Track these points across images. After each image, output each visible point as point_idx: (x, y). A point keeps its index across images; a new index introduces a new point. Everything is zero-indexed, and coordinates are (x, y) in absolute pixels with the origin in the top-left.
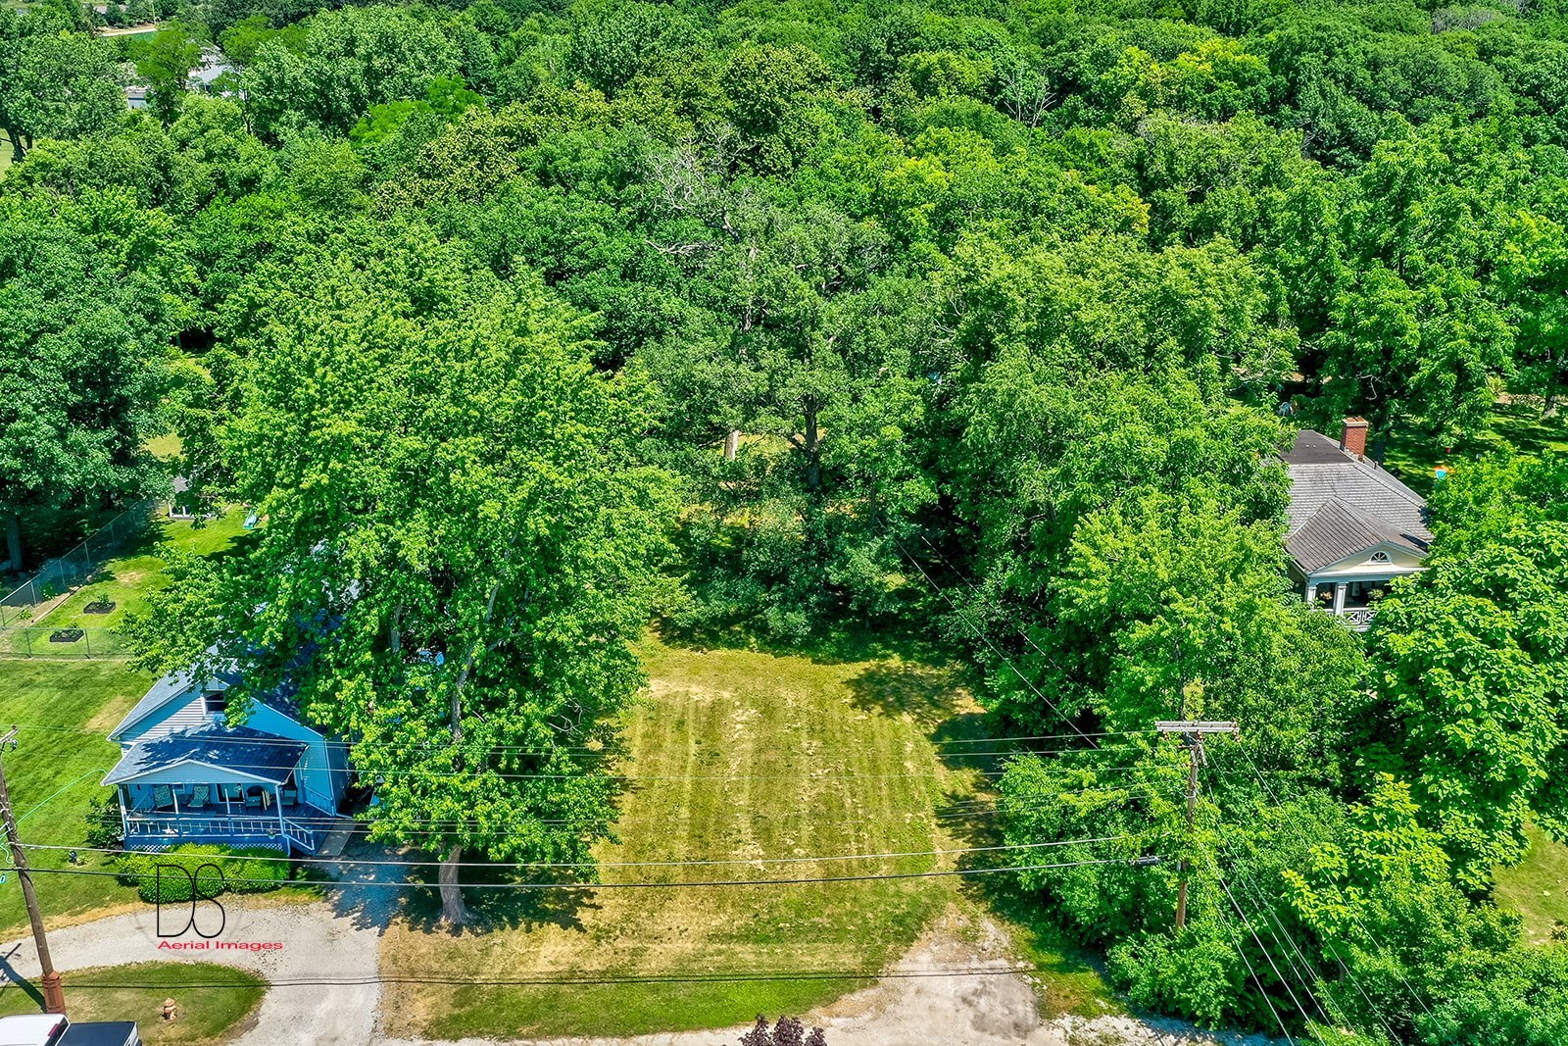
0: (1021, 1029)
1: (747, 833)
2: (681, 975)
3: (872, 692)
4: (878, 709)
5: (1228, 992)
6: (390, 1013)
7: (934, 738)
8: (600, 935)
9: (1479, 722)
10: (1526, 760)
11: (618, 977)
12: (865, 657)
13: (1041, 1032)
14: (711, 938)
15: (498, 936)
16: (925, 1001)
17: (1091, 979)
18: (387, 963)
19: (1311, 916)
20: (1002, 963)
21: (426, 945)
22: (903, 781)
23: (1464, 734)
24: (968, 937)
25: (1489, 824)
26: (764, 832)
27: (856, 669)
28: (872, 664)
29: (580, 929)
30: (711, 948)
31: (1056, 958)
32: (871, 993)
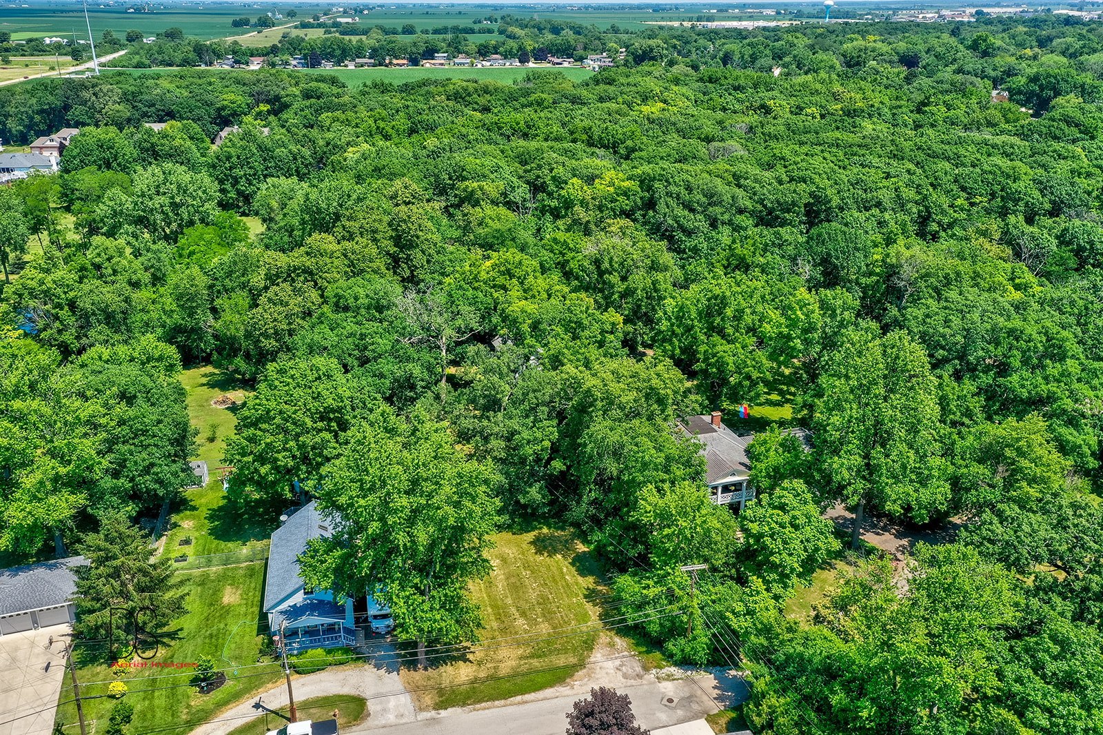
0: (639, 676)
1: (517, 615)
2: (514, 675)
3: (541, 545)
4: (546, 554)
5: (708, 654)
6: (418, 703)
7: (573, 564)
8: (480, 663)
9: (780, 554)
10: (796, 565)
11: (493, 678)
12: (533, 530)
13: (646, 676)
14: (520, 658)
15: (442, 669)
16: (604, 671)
17: (658, 655)
18: (406, 685)
19: (735, 626)
20: (626, 653)
21: (419, 676)
22: (568, 585)
23: (775, 559)
24: (611, 645)
25: (785, 587)
26: (523, 614)
27: (531, 536)
28: (536, 533)
29: (471, 662)
30: (522, 662)
31: (644, 649)
32: (584, 671)
